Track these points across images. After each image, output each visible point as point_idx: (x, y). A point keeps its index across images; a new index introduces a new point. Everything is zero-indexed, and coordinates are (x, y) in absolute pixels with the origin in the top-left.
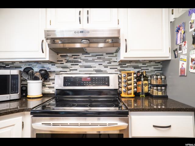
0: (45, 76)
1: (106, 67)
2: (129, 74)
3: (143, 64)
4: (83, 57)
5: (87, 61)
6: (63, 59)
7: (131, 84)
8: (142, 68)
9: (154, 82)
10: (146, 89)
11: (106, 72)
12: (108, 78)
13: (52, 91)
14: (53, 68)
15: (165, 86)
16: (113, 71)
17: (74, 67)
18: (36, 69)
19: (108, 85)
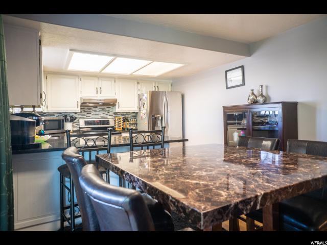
1: (107, 115)
2: (120, 119)
4: (94, 109)
5: (96, 111)
7: (120, 124)
8: (126, 116)
9: (132, 122)
10: (128, 126)
15: (137, 124)
17: (88, 115)
19: (109, 124)
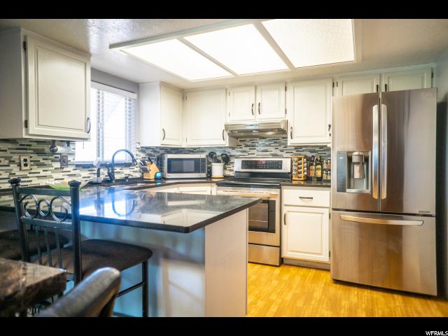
0: (226, 160)
1: (282, 151)
2: (300, 159)
4: (260, 141)
5: (264, 145)
6: (242, 143)
10: (319, 173)
11: (282, 156)
12: (281, 162)
13: (232, 174)
14: (233, 152)
16: (289, 155)
17: (252, 152)
18: (218, 153)
19: (281, 168)
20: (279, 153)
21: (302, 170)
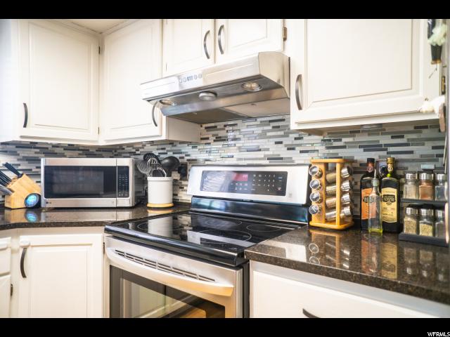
1: (291, 148)
3: (392, 137)
4: (243, 127)
6: (210, 134)
7: (334, 195)
8: (391, 149)
11: (289, 162)
12: (285, 175)
14: (194, 154)
16: (307, 158)
17: (228, 151)
20: (284, 153)
21: (336, 200)
